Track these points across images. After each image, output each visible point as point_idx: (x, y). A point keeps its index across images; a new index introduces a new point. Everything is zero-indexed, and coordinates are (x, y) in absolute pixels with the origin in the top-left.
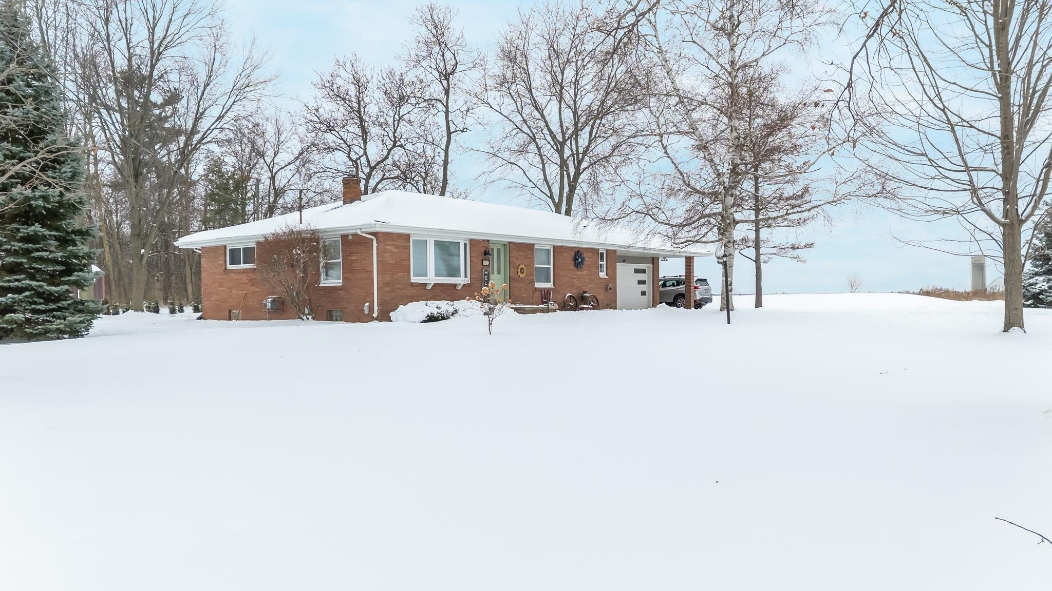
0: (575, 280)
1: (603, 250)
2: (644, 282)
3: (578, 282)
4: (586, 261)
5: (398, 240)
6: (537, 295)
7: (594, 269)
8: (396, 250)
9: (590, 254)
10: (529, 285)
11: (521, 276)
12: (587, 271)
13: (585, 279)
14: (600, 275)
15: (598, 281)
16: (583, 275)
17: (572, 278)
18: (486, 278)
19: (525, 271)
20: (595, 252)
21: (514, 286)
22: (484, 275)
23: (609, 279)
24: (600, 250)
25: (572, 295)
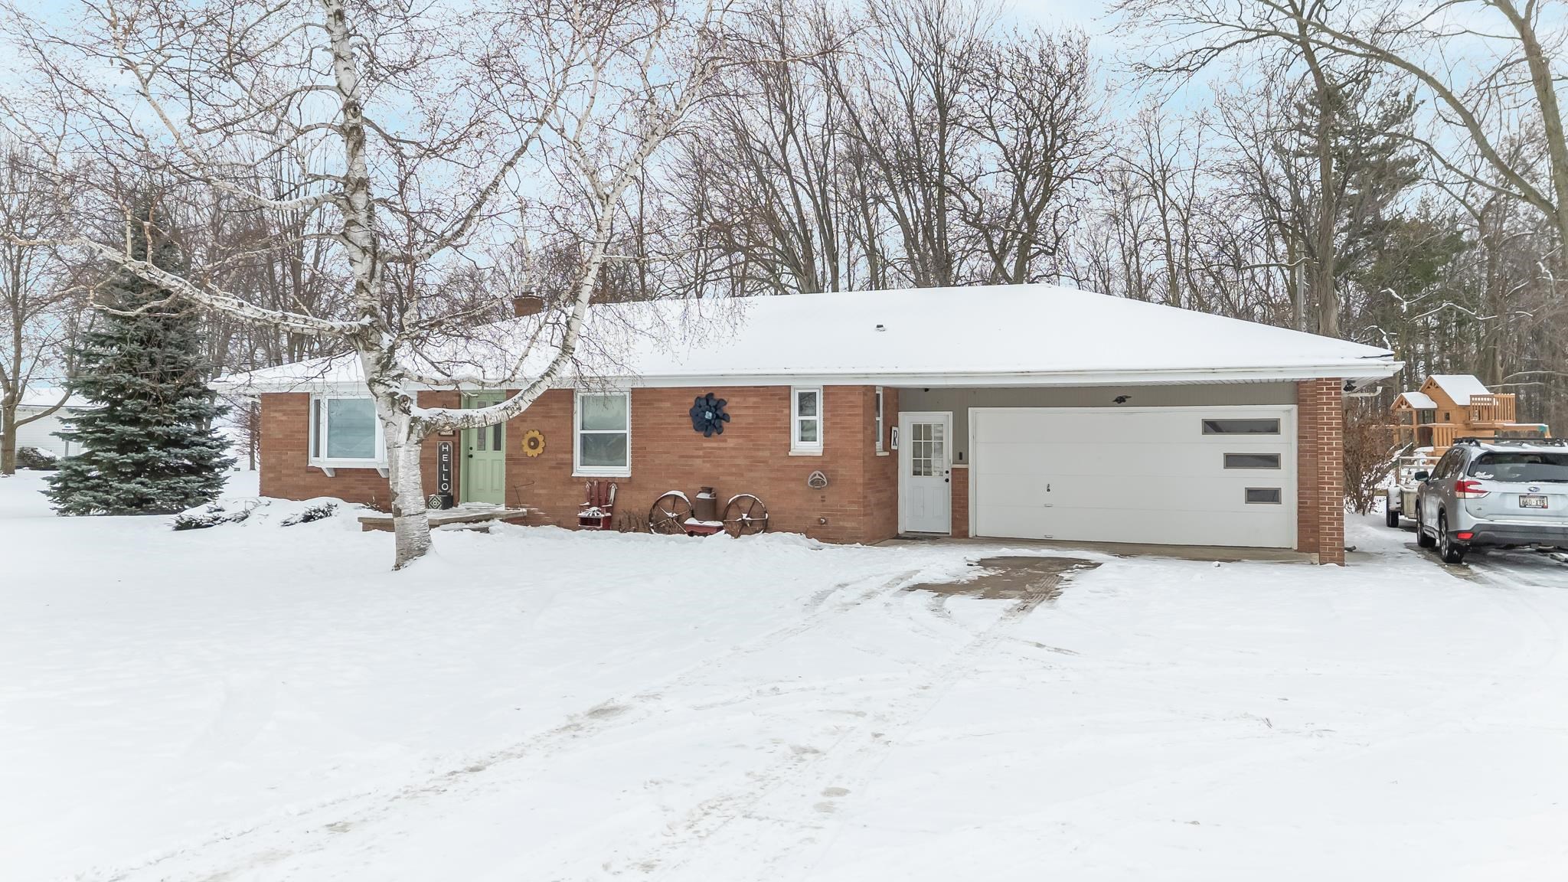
0: (698, 462)
1: (807, 386)
2: (1271, 461)
3: (708, 465)
4: (736, 416)
5: (290, 403)
6: (576, 493)
7: (770, 435)
8: (284, 418)
9: (751, 401)
10: (554, 471)
11: (531, 453)
12: (741, 441)
13: (731, 457)
14: (800, 447)
15: (785, 462)
16: (725, 449)
17: (687, 457)
18: (444, 458)
19: (542, 444)
20: (771, 395)
21: (515, 471)
22: (441, 453)
23: (827, 459)
24: (799, 387)
25: (681, 494)
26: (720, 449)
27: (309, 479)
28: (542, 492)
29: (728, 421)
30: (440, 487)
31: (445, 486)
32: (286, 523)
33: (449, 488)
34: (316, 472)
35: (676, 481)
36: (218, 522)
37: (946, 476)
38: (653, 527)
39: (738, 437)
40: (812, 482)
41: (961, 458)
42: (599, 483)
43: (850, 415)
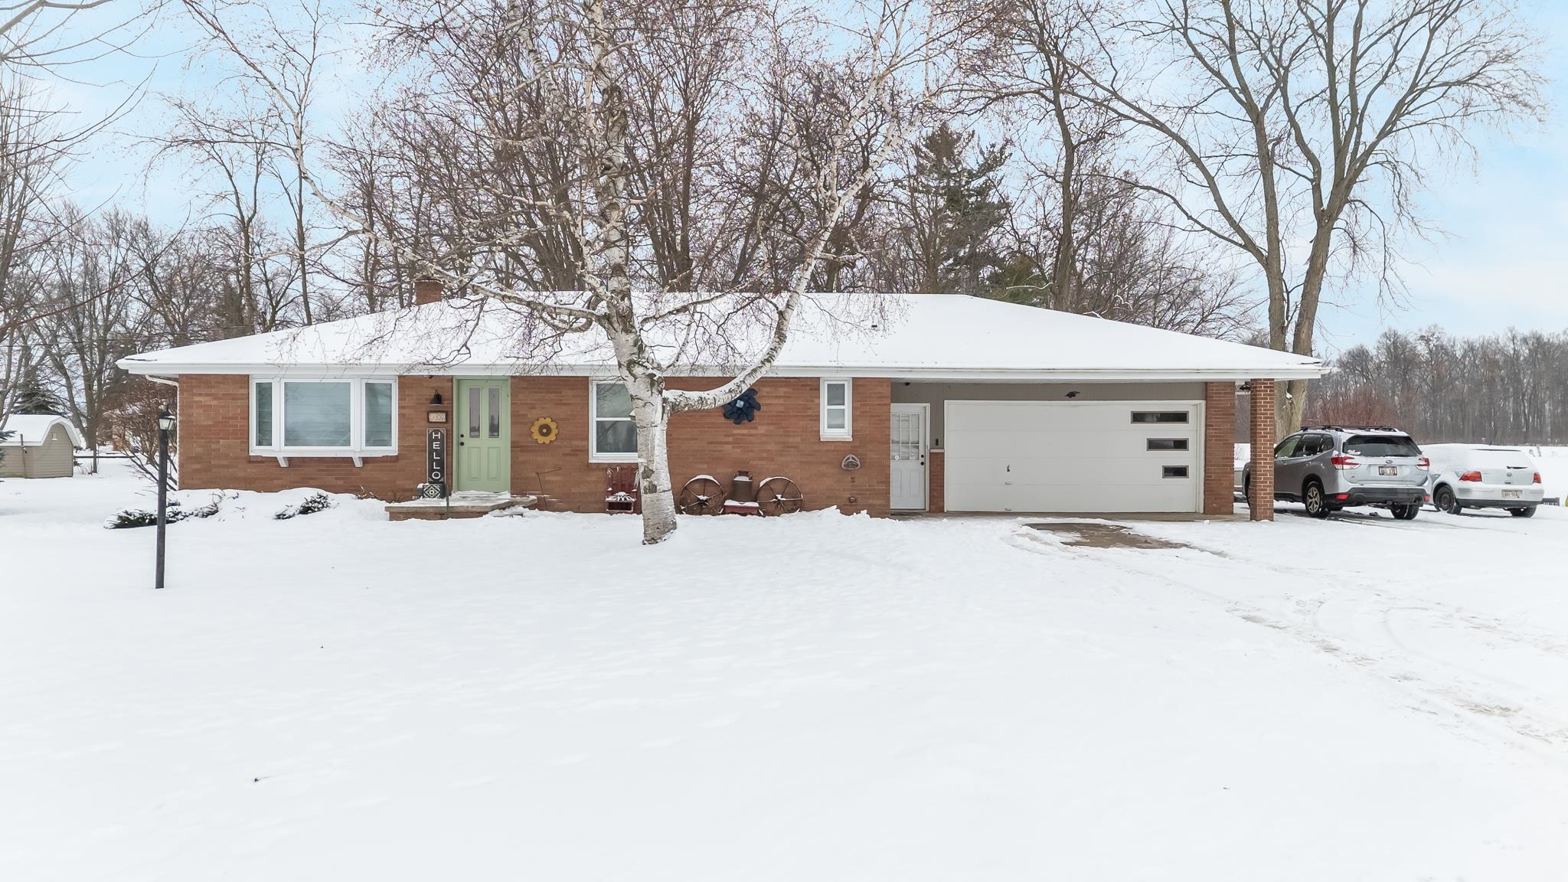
0: (728, 448)
1: (837, 378)
2: (1181, 445)
3: (739, 451)
4: (767, 405)
5: (222, 386)
6: (594, 478)
7: (801, 423)
8: (215, 402)
9: (782, 391)
10: (568, 458)
11: (541, 440)
12: (772, 428)
13: (762, 443)
14: (827, 433)
15: (816, 447)
16: (756, 435)
17: (716, 443)
18: (436, 445)
19: (555, 431)
20: (802, 386)
21: (521, 459)
22: (431, 441)
23: (857, 444)
24: (827, 379)
25: (711, 478)
26: (751, 435)
27: (252, 471)
28: (554, 478)
29: (759, 409)
30: (430, 476)
31: (437, 475)
32: (280, 517)
33: (442, 476)
34: (263, 462)
35: (705, 466)
36: (180, 517)
37: (922, 460)
38: (684, 510)
39: (768, 424)
40: (846, 466)
41: (937, 444)
42: (622, 469)
43: (878, 405)
